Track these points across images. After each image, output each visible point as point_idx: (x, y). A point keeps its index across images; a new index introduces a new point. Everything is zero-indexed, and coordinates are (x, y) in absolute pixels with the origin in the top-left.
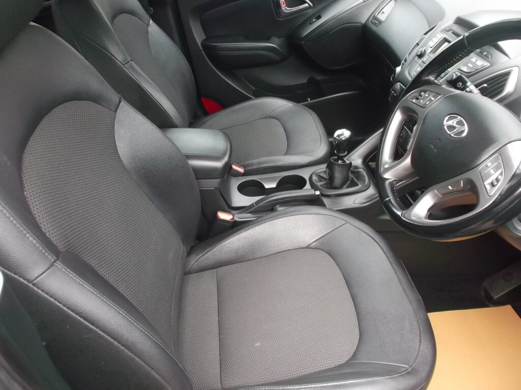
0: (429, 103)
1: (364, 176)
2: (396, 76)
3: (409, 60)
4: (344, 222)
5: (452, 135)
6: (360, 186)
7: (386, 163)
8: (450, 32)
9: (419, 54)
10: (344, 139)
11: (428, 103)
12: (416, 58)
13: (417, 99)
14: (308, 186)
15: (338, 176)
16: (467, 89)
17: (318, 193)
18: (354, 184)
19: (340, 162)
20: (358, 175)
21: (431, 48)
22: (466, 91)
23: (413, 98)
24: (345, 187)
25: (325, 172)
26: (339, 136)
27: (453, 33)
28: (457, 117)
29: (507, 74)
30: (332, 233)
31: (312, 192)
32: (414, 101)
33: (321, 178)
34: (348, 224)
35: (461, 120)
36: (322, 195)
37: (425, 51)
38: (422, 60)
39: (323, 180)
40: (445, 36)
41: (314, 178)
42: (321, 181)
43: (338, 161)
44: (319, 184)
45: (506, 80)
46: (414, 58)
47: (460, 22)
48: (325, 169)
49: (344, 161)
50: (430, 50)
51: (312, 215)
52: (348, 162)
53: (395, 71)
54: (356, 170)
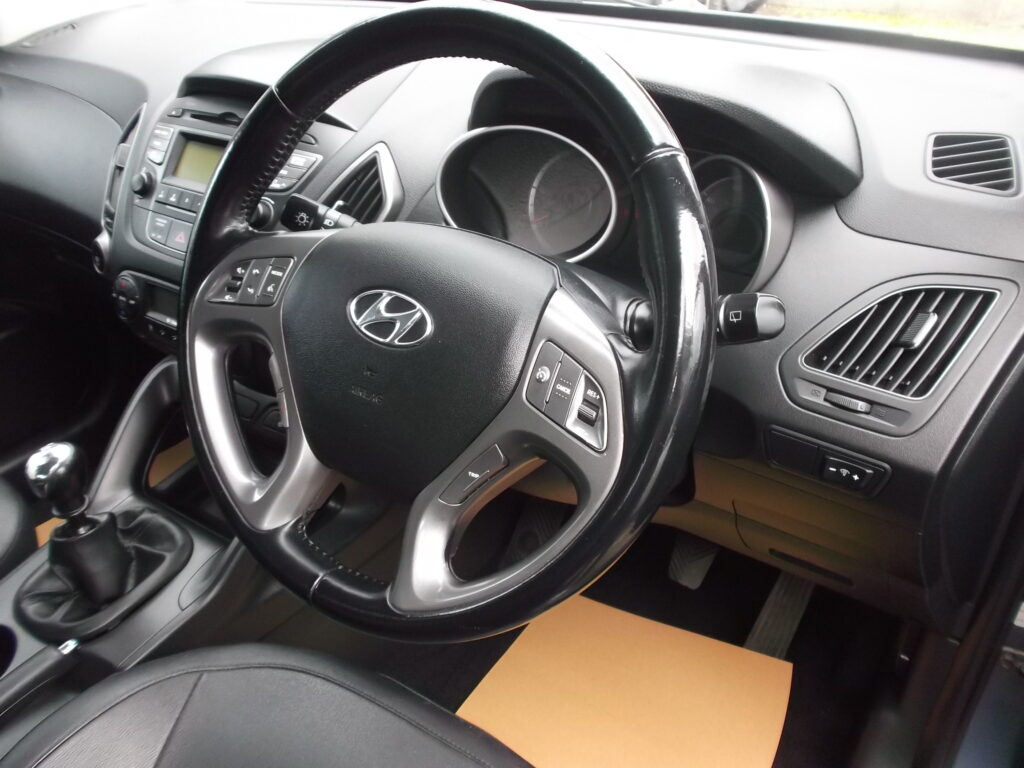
0: (275, 288)
1: (163, 527)
2: (106, 258)
3: (119, 208)
4: (192, 679)
5: (396, 342)
6: (169, 557)
7: (250, 491)
8: (187, 118)
9: (138, 188)
10: (62, 470)
11: (270, 289)
12: (137, 200)
13: (232, 289)
14: (27, 645)
15: (99, 568)
16: (326, 222)
17: (70, 645)
18: (149, 563)
19: (82, 531)
20: (147, 533)
21: (160, 164)
22: (327, 227)
23: (220, 293)
24: (131, 581)
25: (50, 574)
26: (43, 469)
27: (194, 116)
28: (381, 294)
29: (372, 163)
30: (181, 727)
31: (52, 656)
32: (228, 298)
33: (52, 600)
34: (205, 677)
35: (397, 297)
36: (83, 641)
37: (149, 176)
38: (154, 198)
39: (59, 599)
40: (178, 128)
41: (31, 609)
42: (57, 606)
43: (76, 533)
44: (57, 617)
45: (376, 175)
46: (130, 204)
47: (197, 86)
48: (47, 566)
49: (93, 523)
50: (160, 171)
51: (95, 725)
52: (103, 519)
53: (97, 249)
54: (132, 524)
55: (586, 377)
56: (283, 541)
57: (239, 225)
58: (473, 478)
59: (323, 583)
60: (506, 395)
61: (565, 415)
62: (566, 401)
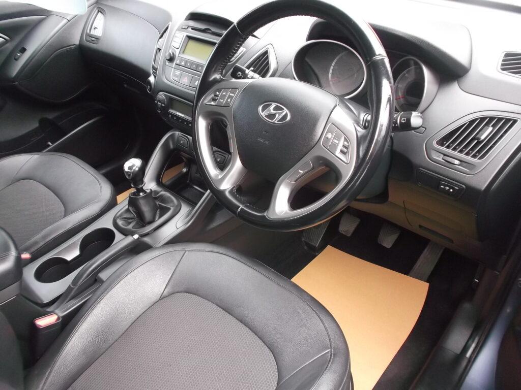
0: (231, 100)
1: (169, 197)
2: (153, 87)
3: (159, 66)
4: (183, 252)
5: (276, 122)
6: (172, 209)
8: (190, 29)
9: (168, 58)
10: (137, 169)
11: (229, 100)
12: (167, 63)
13: (214, 100)
14: (118, 236)
15: (146, 209)
16: (249, 76)
17: (136, 236)
18: (164, 210)
19: (141, 194)
20: (163, 199)
21: (178, 49)
22: (248, 78)
23: (210, 101)
24: (157, 217)
25: (128, 211)
26: (130, 168)
27: (192, 29)
28: (271, 104)
29: (266, 53)
30: (178, 269)
31: (129, 239)
32: (212, 103)
33: (127, 221)
34: (187, 252)
35: (277, 106)
36: (142, 236)
37: (173, 54)
38: (175, 63)
39: (130, 221)
40: (186, 34)
41: (120, 223)
42: (130, 223)
43: (139, 195)
44: (130, 227)
45: (267, 58)
46: (165, 64)
47: (194, 17)
48: (127, 207)
49: (145, 192)
50: (178, 51)
51: (148, 263)
52: (148, 191)
53: (149, 83)
54: (158, 196)
55: (345, 137)
56: (227, 194)
57: (217, 76)
58: (301, 173)
59: (242, 209)
60: (315, 143)
61: (335, 151)
62: (336, 146)
